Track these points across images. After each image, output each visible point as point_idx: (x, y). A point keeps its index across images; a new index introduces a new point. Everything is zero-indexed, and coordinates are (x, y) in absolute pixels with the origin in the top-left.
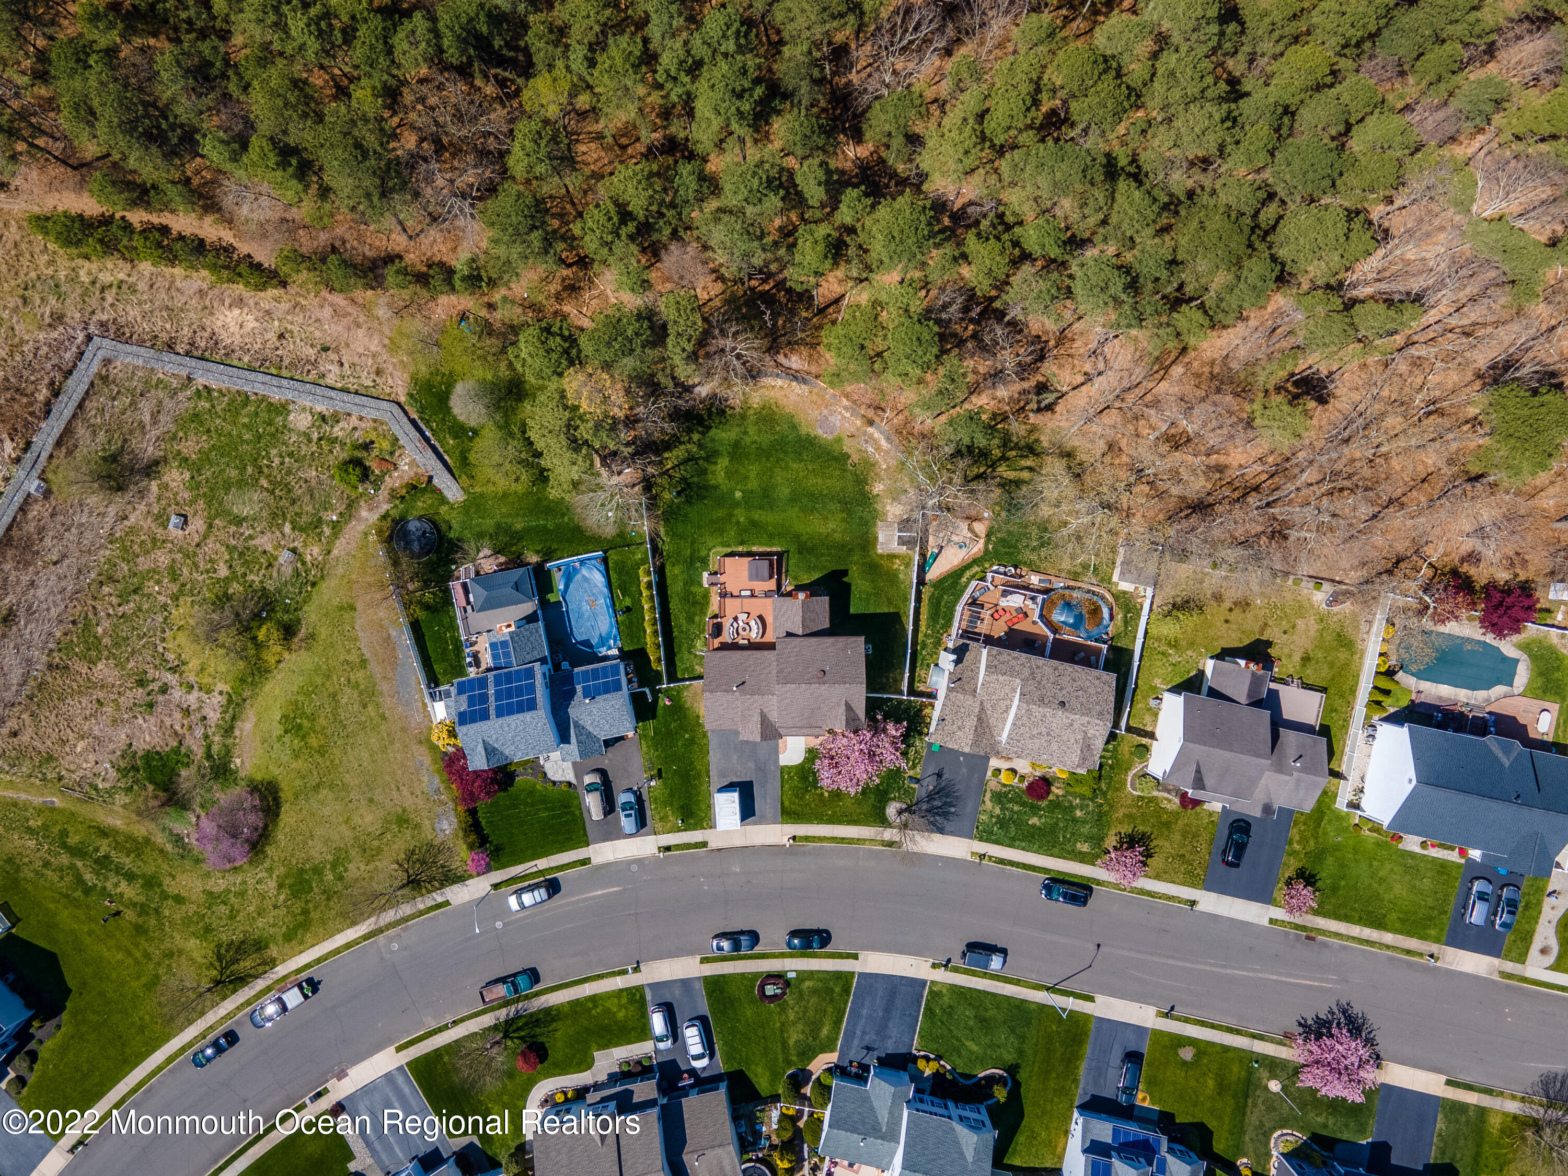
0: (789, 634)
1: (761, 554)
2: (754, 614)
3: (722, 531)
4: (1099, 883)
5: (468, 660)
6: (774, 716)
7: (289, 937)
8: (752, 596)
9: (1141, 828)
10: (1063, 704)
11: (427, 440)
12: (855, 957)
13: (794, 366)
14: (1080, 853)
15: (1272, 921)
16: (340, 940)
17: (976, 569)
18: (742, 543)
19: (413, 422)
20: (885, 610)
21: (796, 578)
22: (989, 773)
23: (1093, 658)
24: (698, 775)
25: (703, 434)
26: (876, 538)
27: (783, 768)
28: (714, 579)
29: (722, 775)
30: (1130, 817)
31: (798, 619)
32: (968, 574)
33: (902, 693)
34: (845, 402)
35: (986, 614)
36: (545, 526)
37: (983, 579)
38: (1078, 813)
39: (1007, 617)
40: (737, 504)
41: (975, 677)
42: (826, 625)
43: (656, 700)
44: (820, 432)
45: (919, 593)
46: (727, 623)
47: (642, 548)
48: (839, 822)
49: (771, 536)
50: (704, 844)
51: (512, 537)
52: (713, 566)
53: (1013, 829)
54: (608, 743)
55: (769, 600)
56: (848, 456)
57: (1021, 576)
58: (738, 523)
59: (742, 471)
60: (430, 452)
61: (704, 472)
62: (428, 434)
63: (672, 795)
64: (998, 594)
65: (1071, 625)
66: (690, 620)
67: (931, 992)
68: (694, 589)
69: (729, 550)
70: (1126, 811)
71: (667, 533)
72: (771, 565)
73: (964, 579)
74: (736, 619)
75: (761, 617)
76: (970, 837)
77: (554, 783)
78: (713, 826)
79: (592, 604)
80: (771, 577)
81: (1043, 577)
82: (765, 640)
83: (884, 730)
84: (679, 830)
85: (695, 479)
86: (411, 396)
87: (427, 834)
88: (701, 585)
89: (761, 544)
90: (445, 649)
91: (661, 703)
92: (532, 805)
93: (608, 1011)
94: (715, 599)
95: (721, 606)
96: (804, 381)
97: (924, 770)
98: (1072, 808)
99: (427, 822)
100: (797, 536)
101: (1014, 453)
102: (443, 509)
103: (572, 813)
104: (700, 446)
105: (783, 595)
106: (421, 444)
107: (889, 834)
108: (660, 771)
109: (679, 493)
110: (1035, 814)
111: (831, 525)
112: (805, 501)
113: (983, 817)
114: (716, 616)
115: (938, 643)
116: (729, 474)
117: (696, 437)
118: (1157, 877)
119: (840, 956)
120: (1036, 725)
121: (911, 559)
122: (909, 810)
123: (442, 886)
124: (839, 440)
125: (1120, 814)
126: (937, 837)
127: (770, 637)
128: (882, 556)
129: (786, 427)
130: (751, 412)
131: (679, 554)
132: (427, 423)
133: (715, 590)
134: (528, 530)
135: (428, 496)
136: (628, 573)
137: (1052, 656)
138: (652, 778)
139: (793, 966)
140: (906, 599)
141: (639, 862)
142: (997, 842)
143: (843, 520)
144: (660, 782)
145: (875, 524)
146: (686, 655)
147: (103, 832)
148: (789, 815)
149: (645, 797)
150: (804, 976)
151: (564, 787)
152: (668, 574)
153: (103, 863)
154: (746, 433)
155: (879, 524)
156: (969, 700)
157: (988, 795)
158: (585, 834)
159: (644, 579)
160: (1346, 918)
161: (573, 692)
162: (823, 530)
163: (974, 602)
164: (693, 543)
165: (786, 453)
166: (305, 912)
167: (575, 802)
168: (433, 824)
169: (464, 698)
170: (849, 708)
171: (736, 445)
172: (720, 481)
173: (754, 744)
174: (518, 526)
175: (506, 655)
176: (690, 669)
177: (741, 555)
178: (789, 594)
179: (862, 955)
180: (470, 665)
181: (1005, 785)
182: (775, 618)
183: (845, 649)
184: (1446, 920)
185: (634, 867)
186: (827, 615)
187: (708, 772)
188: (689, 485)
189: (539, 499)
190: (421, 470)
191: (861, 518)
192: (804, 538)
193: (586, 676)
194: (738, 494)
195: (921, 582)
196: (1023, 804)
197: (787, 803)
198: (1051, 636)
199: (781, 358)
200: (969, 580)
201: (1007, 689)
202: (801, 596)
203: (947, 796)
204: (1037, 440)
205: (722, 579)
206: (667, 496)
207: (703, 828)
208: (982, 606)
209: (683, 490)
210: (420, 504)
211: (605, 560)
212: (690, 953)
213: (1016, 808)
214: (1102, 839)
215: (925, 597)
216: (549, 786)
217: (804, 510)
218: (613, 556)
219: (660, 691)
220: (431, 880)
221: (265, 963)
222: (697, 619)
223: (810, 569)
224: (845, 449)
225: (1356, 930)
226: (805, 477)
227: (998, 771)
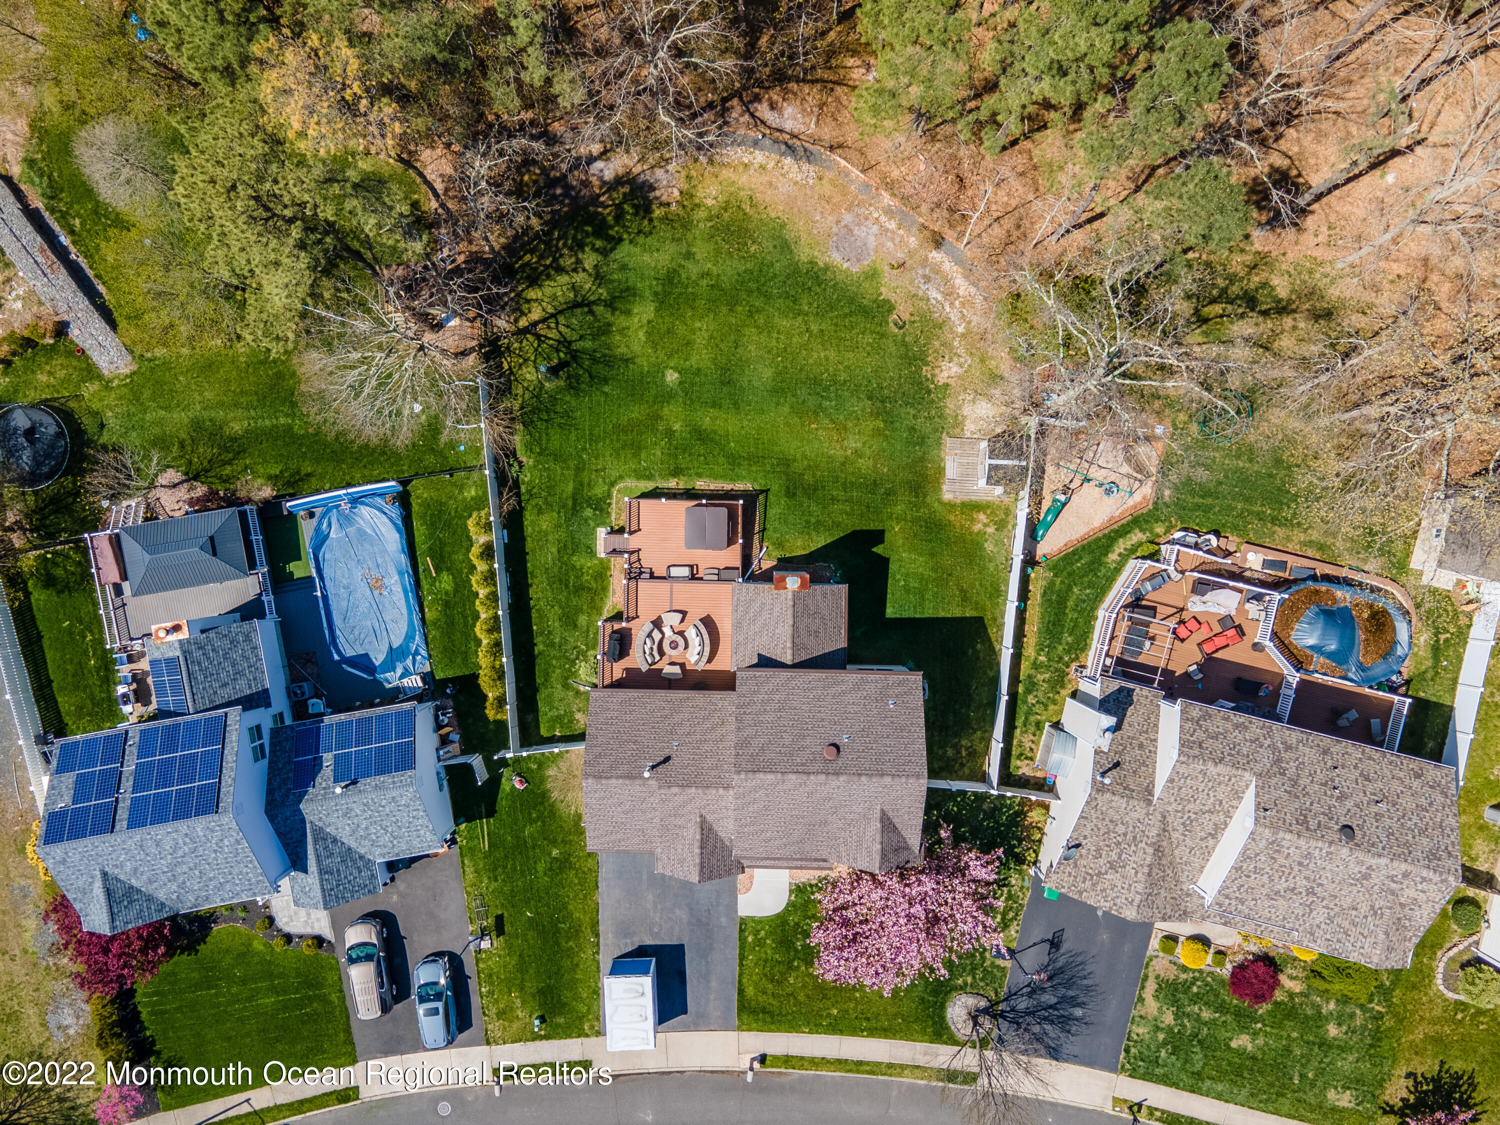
0: (765, 662)
1: (714, 497)
2: (695, 615)
3: (637, 448)
5: (121, 689)
6: (726, 829)
8: (693, 577)
9: (1457, 1066)
10: (1347, 829)
11: (61, 253)
13: (788, 125)
14: (1334, 1109)
17: (1137, 536)
18: (676, 472)
19: (33, 216)
20: (956, 612)
21: (780, 545)
22: (1155, 943)
23: (1375, 722)
24: (576, 932)
25: (604, 253)
26: (941, 471)
27: (743, 921)
28: (616, 541)
29: (623, 931)
30: (1437, 1040)
31: (785, 631)
32: (1121, 546)
33: (983, 778)
34: (886, 199)
35: (1161, 628)
36: (289, 428)
37: (1154, 556)
38: (1333, 1030)
39: (1202, 634)
40: (668, 396)
41: (1148, 762)
42: (842, 642)
43: (494, 782)
44: (836, 258)
45: (1025, 581)
46: (640, 630)
47: (475, 475)
48: (854, 1030)
49: (734, 460)
51: (225, 449)
52: (617, 517)
53: (1198, 1057)
54: (392, 867)
55: (726, 587)
56: (888, 307)
57: (1227, 554)
58: (670, 433)
59: (681, 330)
60: (62, 276)
61: (606, 329)
62: (65, 240)
63: (522, 968)
64: (1186, 587)
65: (1330, 655)
66: (569, 620)
68: (579, 560)
69: (649, 486)
70: (1431, 1030)
71: (529, 447)
72: (732, 517)
73: (1113, 557)
74: (657, 624)
75: (708, 623)
76: (1112, 1068)
77: (288, 938)
78: (600, 1033)
79: (376, 585)
80: (731, 542)
81: (1272, 556)
82: (715, 666)
83: (961, 871)
84: (536, 1037)
85: (588, 344)
86: (30, 163)
88: (592, 553)
89: (716, 477)
90: (81, 666)
91: (505, 786)
92: (244, 982)
94: (618, 582)
95: (632, 596)
96: (809, 156)
97: (1024, 932)
98: (1319, 1019)
99: (31, 1011)
100: (786, 462)
101: (1217, 309)
102: (90, 389)
103: (324, 1000)
104: (599, 277)
105: (752, 578)
106: (46, 258)
107: (948, 1058)
108: (499, 919)
109: (554, 371)
110: (1243, 1029)
111: (853, 443)
112: (802, 392)
113: (1141, 1030)
114: (618, 617)
115: (1059, 680)
116: (655, 336)
117: (590, 259)
121: (1008, 512)
122: (990, 1011)
124: (872, 275)
125: (1418, 1035)
126: (1043, 1064)
127: (724, 662)
128: (951, 506)
129: (768, 245)
130: (702, 214)
131: (551, 490)
132: (63, 217)
133: (619, 565)
134: (254, 437)
135: (58, 361)
136: (448, 524)
137: (1296, 719)
138: (483, 934)
140: (997, 592)
141: (455, 1096)
142: (1166, 1080)
143: (877, 432)
144: (499, 942)
145: (939, 443)
146: (558, 691)
148: (754, 1013)
149: (470, 968)
151: (306, 949)
152: (528, 530)
154: (689, 255)
155: (948, 441)
156: (1139, 811)
157: (1151, 986)
158: (350, 1042)
159: (481, 539)
161: (316, 766)
162: (836, 452)
163: (1136, 603)
164: (579, 470)
165: (768, 297)
167: (331, 978)
168: (42, 1014)
169: (69, 779)
170: (888, 825)
171: (670, 278)
172: (636, 348)
173: (686, 885)
174: (237, 427)
175: (177, 687)
176: (566, 719)
177: (672, 495)
178: (766, 577)
180: (125, 699)
181: (1184, 969)
182: (737, 626)
183: (882, 697)
185: (445, 1109)
186: (843, 622)
187: (595, 924)
188: (575, 356)
189: (279, 376)
190: (46, 310)
191: (913, 429)
192: (798, 467)
193: (344, 736)
194: (671, 377)
195: (1030, 561)
196: (1221, 1008)
197: (750, 991)
198: (1294, 678)
199: (763, 110)
200: (1124, 559)
201: (1222, 792)
202: (793, 582)
203: (1068, 985)
204: (1264, 285)
205: (633, 542)
206: (529, 375)
207: (581, 1034)
208: (1152, 610)
209: (562, 365)
210: (43, 378)
211: (403, 500)
213: (1206, 1015)
214: (1381, 1084)
215: (1036, 590)
216: (278, 944)
217: (799, 410)
218: (420, 491)
219: (504, 762)
222: (582, 620)
223: (810, 527)
224: (886, 293)
226: (805, 346)
227: (1172, 939)
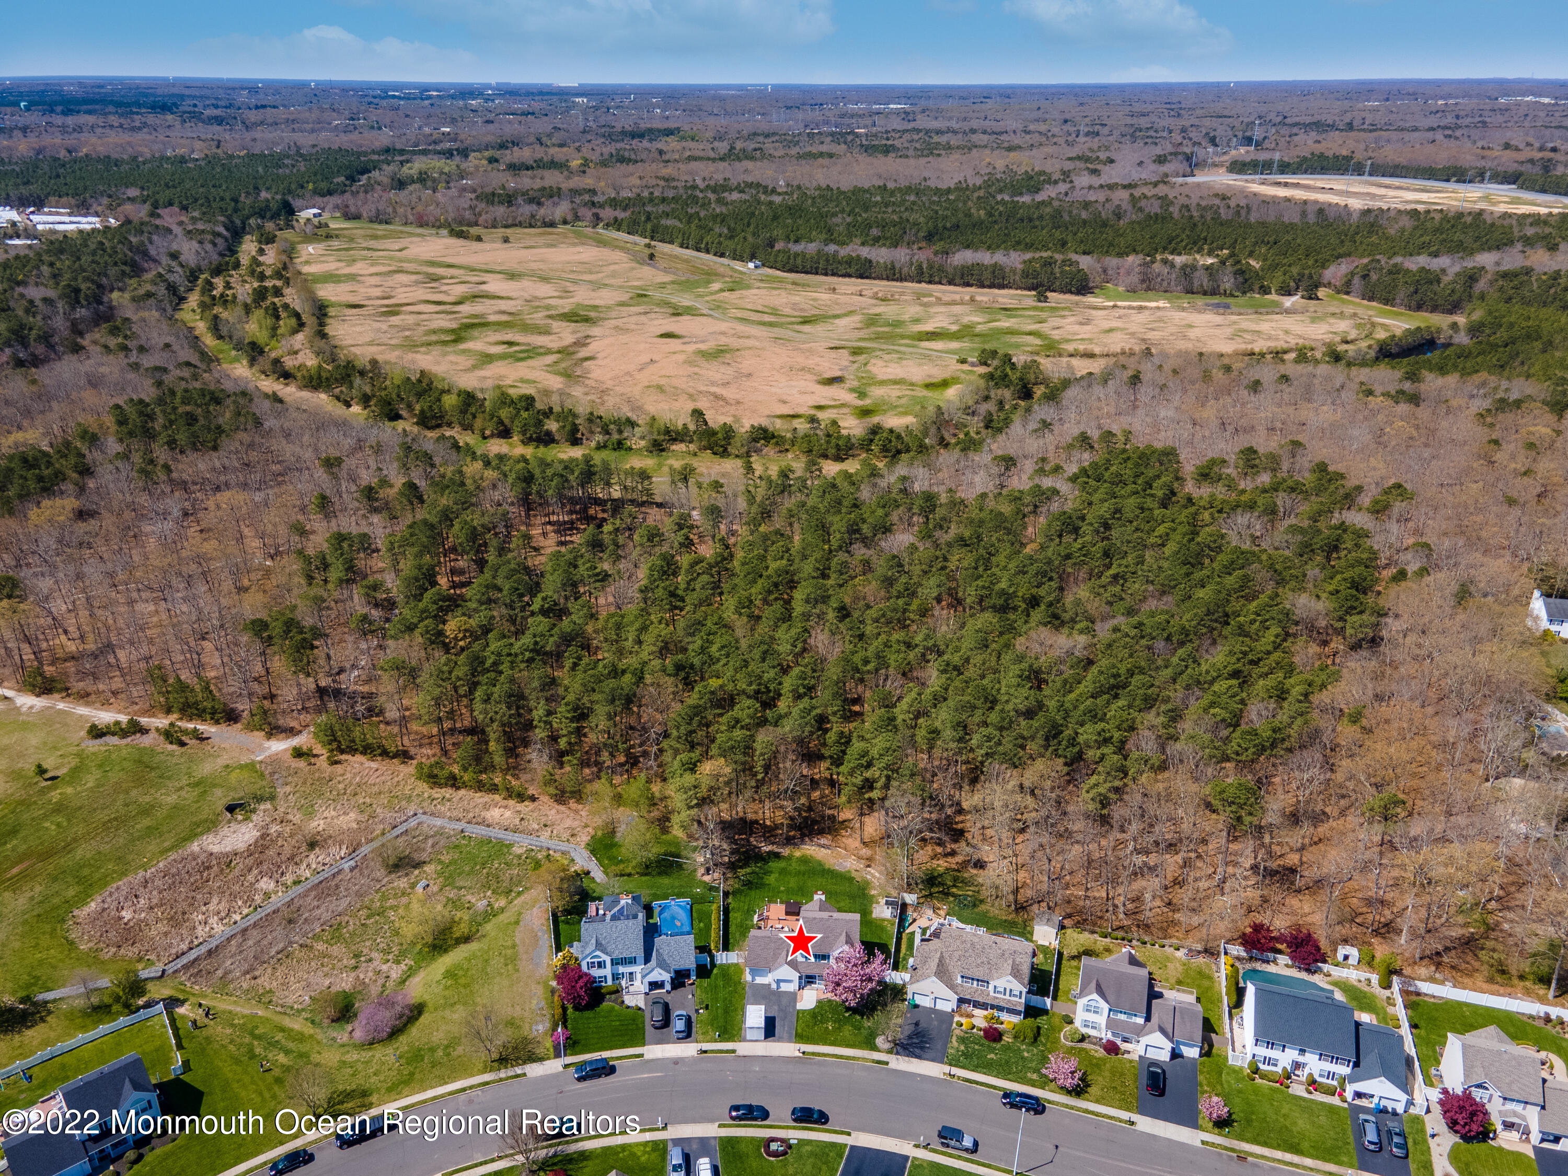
2: (787, 926)
4: (1049, 1102)
7: (389, 1090)
12: (849, 1134)
14: (1031, 1080)
15: (1203, 1142)
16: (430, 1094)
20: (878, 941)
22: (954, 1025)
24: (735, 1010)
26: (872, 911)
27: (798, 1010)
34: (853, 857)
38: (1026, 1054)
40: (781, 892)
44: (837, 868)
48: (840, 1045)
50: (734, 1051)
53: (974, 1061)
56: (854, 878)
59: (786, 879)
60: (593, 858)
61: (762, 878)
63: (714, 1019)
67: (913, 1165)
74: (773, 927)
76: (942, 1063)
77: (629, 1007)
78: (741, 1040)
84: (716, 1040)
87: (525, 1032)
88: (752, 921)
91: (715, 972)
93: (633, 1155)
96: (829, 848)
98: (1020, 1051)
99: (527, 1025)
102: (593, 885)
103: (637, 1025)
106: (589, 860)
107: (876, 1056)
108: (707, 1006)
110: (991, 1052)
113: (952, 1052)
116: (778, 880)
117: (759, 865)
118: (1097, 1101)
119: (836, 1132)
120: (978, 956)
122: (893, 1043)
123: (525, 1063)
124: (849, 872)
126: (915, 1061)
128: (875, 919)
129: (815, 864)
130: (795, 858)
131: (740, 908)
136: (704, 914)
138: (701, 1009)
139: (795, 1135)
140: (891, 938)
142: (963, 1068)
144: (706, 1011)
145: (871, 906)
147: (282, 1030)
148: (800, 1037)
149: (693, 1019)
150: (802, 1142)
151: (634, 1011)
152: (731, 914)
153: (274, 1044)
155: (874, 906)
157: (954, 1038)
160: (1265, 1144)
164: (749, 904)
166: (412, 1074)
168: (531, 1026)
171: (784, 869)
179: (854, 1134)
181: (966, 1033)
184: (1352, 1147)
187: (743, 1009)
190: (584, 868)
191: (862, 903)
196: (982, 1045)
197: (800, 1030)
203: (923, 1037)
207: (734, 1040)
211: (691, 905)
212: (712, 1121)
213: (976, 1047)
215: (905, 938)
216: (624, 1010)
218: (696, 906)
219: (716, 965)
220: (518, 1058)
221: (363, 1106)
225: (1278, 1154)
226: (826, 885)
227: (961, 1024)
